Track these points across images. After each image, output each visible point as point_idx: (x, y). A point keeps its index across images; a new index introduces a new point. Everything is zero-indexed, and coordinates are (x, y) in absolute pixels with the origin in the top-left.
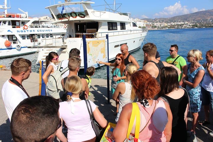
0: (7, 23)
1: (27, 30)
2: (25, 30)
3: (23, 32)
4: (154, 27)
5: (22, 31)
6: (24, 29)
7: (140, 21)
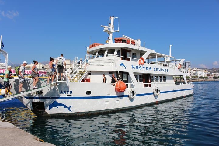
0: (116, 53)
1: (143, 66)
2: (141, 66)
3: (139, 68)
4: (217, 77)
5: (137, 68)
6: (140, 64)
7: (201, 71)
